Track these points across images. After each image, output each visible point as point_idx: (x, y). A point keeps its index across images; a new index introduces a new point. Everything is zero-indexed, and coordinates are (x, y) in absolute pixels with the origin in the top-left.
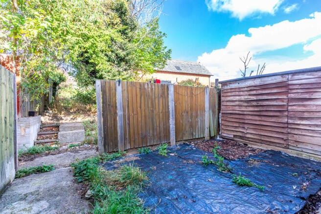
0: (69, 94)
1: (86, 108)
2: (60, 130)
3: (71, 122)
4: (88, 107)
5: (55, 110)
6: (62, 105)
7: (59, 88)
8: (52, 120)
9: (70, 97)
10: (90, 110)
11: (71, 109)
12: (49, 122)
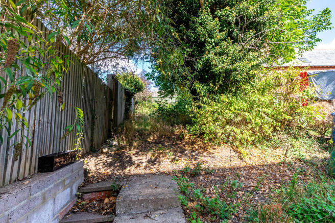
0: (147, 109)
1: (173, 132)
2: (118, 212)
3: (148, 171)
4: (177, 131)
5: (123, 139)
6: (136, 127)
7: (136, 103)
8: (110, 165)
9: (149, 113)
10: (181, 138)
11: (149, 134)
12: (103, 171)
